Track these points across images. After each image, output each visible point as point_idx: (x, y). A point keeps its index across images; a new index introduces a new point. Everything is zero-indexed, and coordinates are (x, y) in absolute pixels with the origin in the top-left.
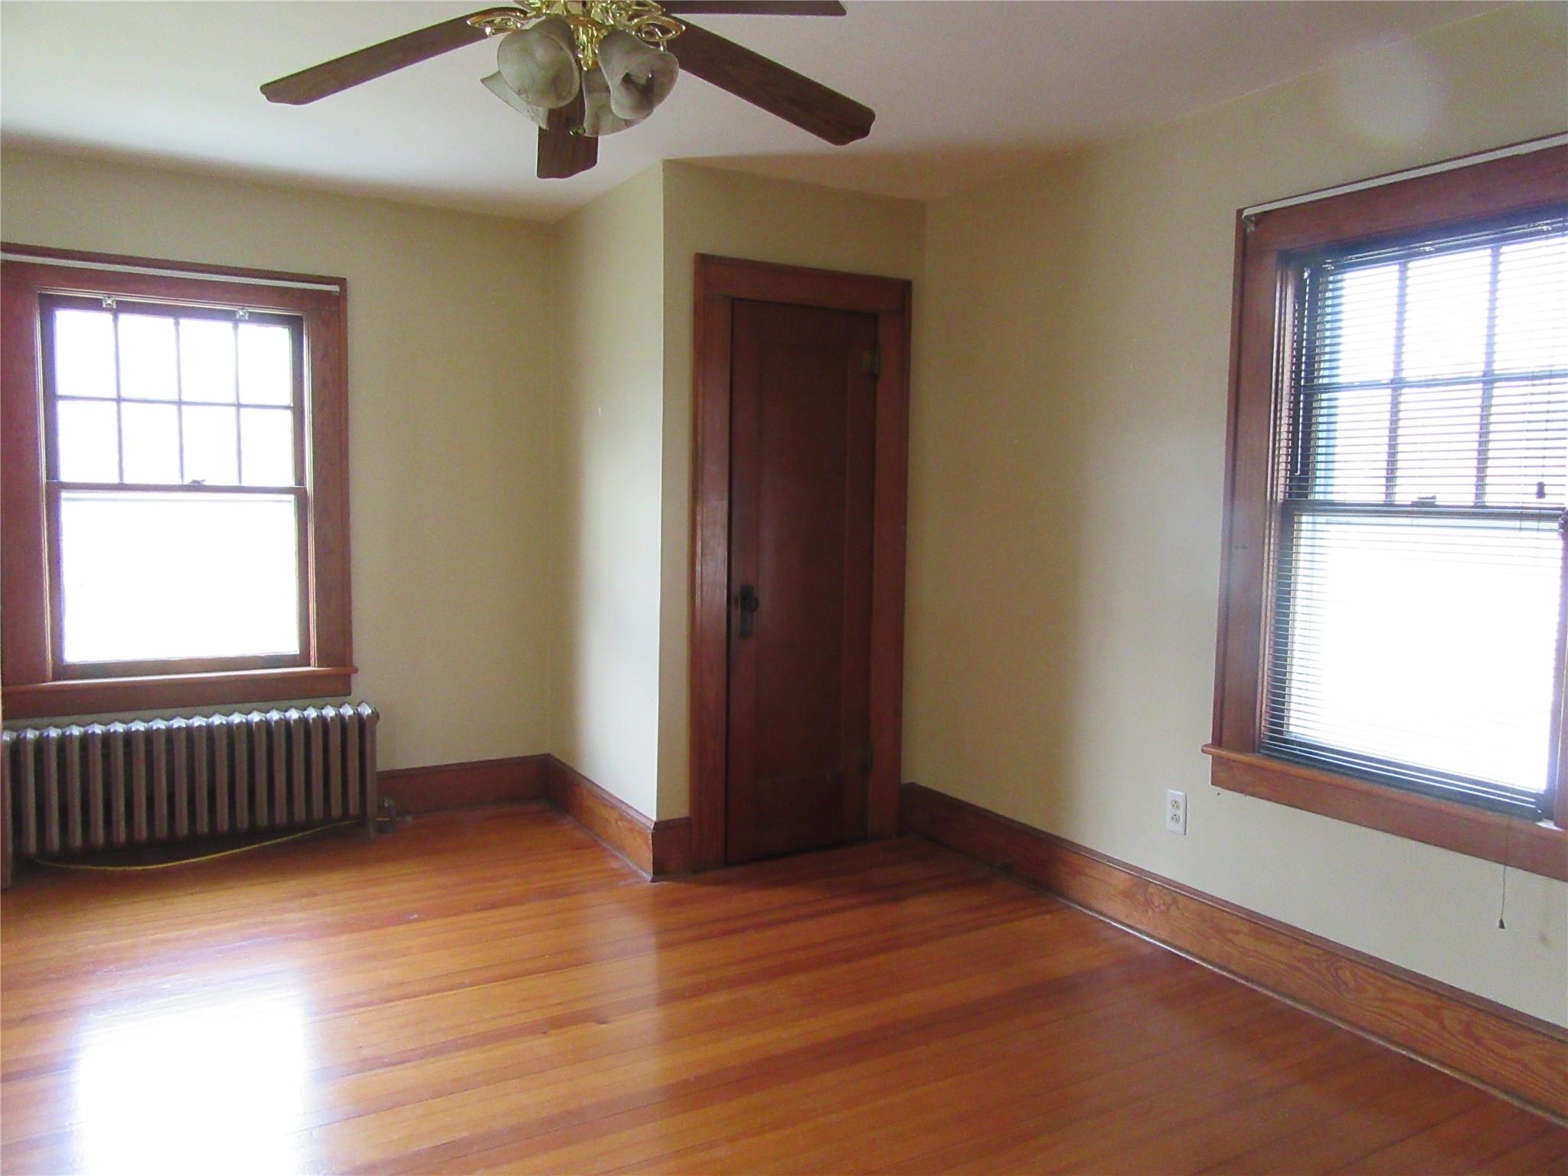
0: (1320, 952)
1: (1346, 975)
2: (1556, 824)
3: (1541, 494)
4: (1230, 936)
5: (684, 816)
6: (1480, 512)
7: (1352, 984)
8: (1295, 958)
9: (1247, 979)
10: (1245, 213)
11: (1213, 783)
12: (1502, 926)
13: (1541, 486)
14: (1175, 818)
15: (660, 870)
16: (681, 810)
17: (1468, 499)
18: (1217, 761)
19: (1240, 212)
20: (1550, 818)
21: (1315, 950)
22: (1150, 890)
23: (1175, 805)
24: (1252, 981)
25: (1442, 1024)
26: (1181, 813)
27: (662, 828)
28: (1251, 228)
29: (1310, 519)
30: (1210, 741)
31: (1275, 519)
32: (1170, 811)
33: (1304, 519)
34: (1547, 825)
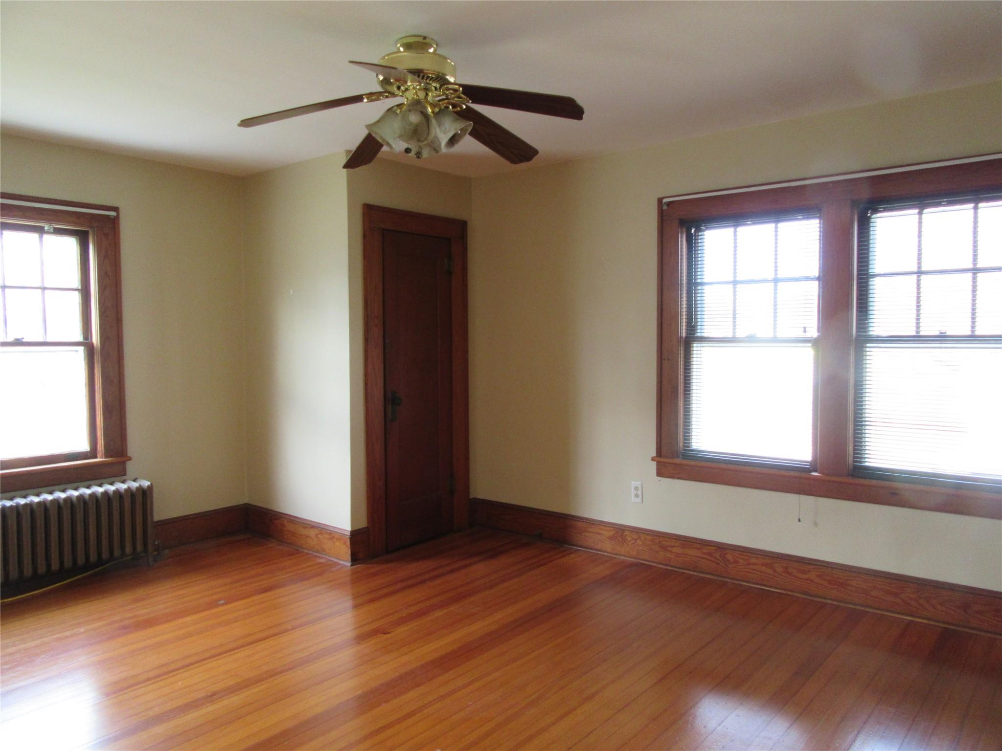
0: (716, 548)
1: (729, 557)
2: (819, 473)
3: (805, 331)
4: (670, 549)
5: (366, 526)
6: (775, 340)
7: (732, 560)
8: (704, 553)
9: (680, 568)
10: (665, 200)
11: (657, 476)
12: (799, 520)
13: (805, 328)
14: (637, 496)
15: (355, 559)
16: (363, 523)
17: (770, 335)
18: (659, 463)
19: (660, 200)
20: (816, 471)
21: (713, 548)
22: (626, 533)
23: (636, 488)
24: (682, 569)
25: (775, 571)
26: (639, 492)
27: (355, 535)
28: (665, 207)
29: (699, 345)
30: (654, 454)
31: (682, 344)
32: (633, 492)
33: (695, 345)
34: (814, 474)
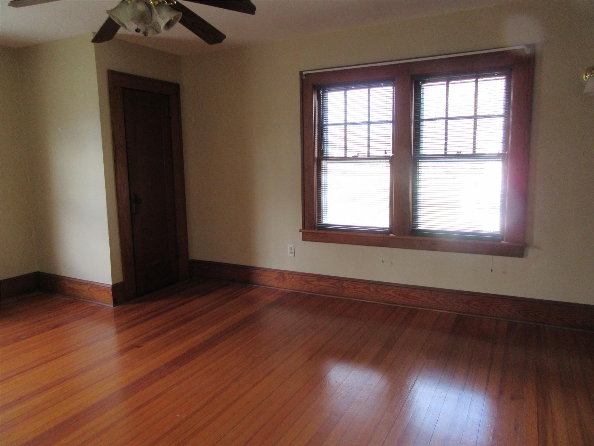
0: (337, 280)
1: (345, 285)
2: (393, 234)
3: (386, 153)
4: (311, 282)
5: (121, 281)
6: (369, 158)
7: (346, 287)
8: (330, 284)
9: (317, 293)
10: (304, 73)
11: (303, 240)
12: (383, 262)
13: (386, 151)
14: (291, 253)
15: (116, 302)
16: (120, 279)
17: (366, 155)
18: (303, 233)
19: (301, 73)
20: (392, 233)
21: (336, 280)
22: (285, 275)
23: (291, 248)
24: (319, 293)
25: (370, 291)
26: (293, 251)
27: (115, 287)
28: (304, 77)
30: (301, 228)
32: (289, 251)
33: (323, 162)
34: (391, 235)
